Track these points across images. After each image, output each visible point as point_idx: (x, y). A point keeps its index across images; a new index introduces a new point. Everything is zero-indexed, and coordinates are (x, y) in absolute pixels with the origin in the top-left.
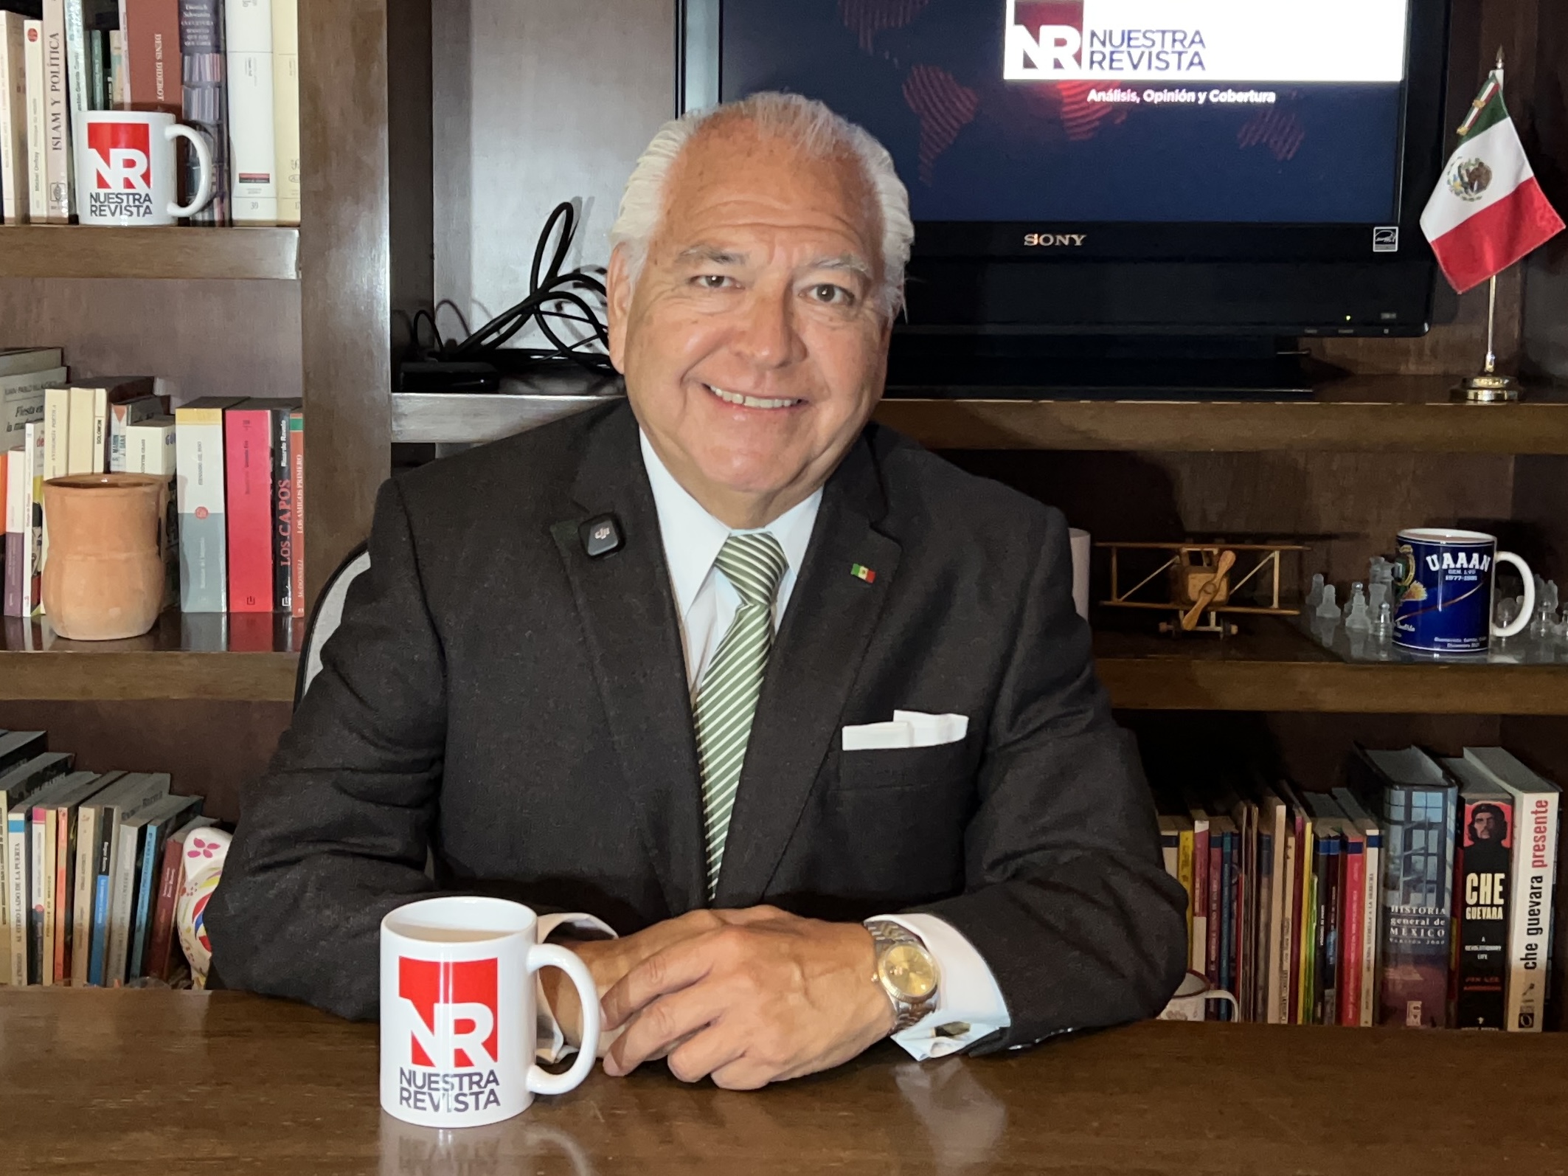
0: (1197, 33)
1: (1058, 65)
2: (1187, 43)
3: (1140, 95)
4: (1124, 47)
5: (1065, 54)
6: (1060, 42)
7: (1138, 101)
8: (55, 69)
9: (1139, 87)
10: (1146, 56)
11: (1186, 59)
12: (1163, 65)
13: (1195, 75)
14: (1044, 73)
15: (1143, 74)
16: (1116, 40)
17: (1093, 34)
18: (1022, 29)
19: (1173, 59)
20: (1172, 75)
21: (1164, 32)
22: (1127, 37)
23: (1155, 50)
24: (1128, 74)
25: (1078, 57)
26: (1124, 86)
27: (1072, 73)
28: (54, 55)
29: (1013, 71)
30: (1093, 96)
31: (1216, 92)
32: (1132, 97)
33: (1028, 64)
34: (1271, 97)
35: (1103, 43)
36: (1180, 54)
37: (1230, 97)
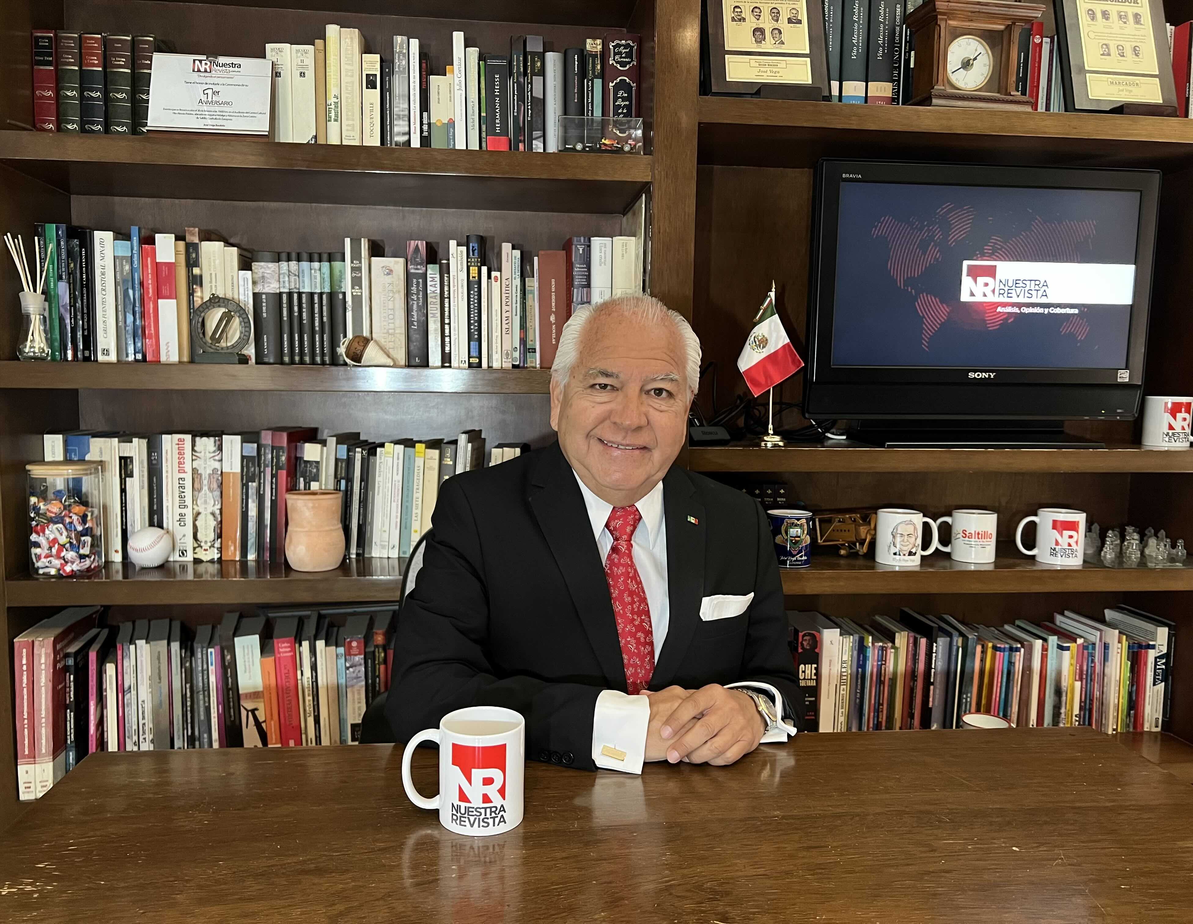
0: (1045, 281)
1: (985, 295)
2: (1040, 286)
3: (1020, 309)
4: (1014, 288)
5: (988, 290)
6: (986, 285)
7: (1019, 312)
8: (507, 295)
9: (1019, 305)
10: (1023, 291)
11: (1040, 293)
12: (1030, 296)
13: (1044, 300)
14: (979, 298)
15: (1021, 300)
16: (1010, 284)
17: (1001, 281)
18: (970, 278)
19: (1034, 293)
20: (1033, 300)
21: (1031, 281)
22: (1016, 282)
23: (1027, 289)
24: (1015, 300)
25: (993, 291)
26: (1013, 305)
27: (991, 298)
28: (507, 289)
29: (965, 297)
30: (999, 309)
31: (1052, 308)
32: (1016, 310)
33: (972, 294)
34: (1076, 311)
35: (1005, 285)
36: (1037, 290)
37: (1058, 311)
